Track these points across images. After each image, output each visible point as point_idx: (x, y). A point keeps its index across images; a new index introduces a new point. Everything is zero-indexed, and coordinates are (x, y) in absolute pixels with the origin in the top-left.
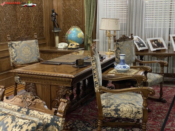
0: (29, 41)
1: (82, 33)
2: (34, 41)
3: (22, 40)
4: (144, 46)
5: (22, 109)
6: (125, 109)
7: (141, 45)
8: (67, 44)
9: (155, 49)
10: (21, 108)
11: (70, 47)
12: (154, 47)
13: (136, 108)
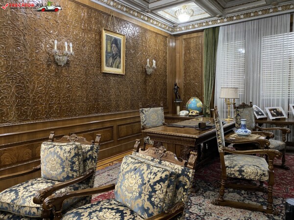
0: (156, 108)
1: (201, 103)
2: (160, 108)
3: (151, 107)
4: (262, 114)
5: (155, 160)
6: (249, 170)
7: (260, 113)
8: (187, 112)
9: (274, 118)
10: (154, 158)
11: (190, 114)
12: (273, 115)
13: (261, 170)
